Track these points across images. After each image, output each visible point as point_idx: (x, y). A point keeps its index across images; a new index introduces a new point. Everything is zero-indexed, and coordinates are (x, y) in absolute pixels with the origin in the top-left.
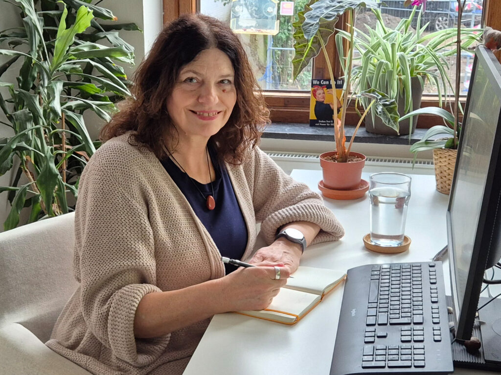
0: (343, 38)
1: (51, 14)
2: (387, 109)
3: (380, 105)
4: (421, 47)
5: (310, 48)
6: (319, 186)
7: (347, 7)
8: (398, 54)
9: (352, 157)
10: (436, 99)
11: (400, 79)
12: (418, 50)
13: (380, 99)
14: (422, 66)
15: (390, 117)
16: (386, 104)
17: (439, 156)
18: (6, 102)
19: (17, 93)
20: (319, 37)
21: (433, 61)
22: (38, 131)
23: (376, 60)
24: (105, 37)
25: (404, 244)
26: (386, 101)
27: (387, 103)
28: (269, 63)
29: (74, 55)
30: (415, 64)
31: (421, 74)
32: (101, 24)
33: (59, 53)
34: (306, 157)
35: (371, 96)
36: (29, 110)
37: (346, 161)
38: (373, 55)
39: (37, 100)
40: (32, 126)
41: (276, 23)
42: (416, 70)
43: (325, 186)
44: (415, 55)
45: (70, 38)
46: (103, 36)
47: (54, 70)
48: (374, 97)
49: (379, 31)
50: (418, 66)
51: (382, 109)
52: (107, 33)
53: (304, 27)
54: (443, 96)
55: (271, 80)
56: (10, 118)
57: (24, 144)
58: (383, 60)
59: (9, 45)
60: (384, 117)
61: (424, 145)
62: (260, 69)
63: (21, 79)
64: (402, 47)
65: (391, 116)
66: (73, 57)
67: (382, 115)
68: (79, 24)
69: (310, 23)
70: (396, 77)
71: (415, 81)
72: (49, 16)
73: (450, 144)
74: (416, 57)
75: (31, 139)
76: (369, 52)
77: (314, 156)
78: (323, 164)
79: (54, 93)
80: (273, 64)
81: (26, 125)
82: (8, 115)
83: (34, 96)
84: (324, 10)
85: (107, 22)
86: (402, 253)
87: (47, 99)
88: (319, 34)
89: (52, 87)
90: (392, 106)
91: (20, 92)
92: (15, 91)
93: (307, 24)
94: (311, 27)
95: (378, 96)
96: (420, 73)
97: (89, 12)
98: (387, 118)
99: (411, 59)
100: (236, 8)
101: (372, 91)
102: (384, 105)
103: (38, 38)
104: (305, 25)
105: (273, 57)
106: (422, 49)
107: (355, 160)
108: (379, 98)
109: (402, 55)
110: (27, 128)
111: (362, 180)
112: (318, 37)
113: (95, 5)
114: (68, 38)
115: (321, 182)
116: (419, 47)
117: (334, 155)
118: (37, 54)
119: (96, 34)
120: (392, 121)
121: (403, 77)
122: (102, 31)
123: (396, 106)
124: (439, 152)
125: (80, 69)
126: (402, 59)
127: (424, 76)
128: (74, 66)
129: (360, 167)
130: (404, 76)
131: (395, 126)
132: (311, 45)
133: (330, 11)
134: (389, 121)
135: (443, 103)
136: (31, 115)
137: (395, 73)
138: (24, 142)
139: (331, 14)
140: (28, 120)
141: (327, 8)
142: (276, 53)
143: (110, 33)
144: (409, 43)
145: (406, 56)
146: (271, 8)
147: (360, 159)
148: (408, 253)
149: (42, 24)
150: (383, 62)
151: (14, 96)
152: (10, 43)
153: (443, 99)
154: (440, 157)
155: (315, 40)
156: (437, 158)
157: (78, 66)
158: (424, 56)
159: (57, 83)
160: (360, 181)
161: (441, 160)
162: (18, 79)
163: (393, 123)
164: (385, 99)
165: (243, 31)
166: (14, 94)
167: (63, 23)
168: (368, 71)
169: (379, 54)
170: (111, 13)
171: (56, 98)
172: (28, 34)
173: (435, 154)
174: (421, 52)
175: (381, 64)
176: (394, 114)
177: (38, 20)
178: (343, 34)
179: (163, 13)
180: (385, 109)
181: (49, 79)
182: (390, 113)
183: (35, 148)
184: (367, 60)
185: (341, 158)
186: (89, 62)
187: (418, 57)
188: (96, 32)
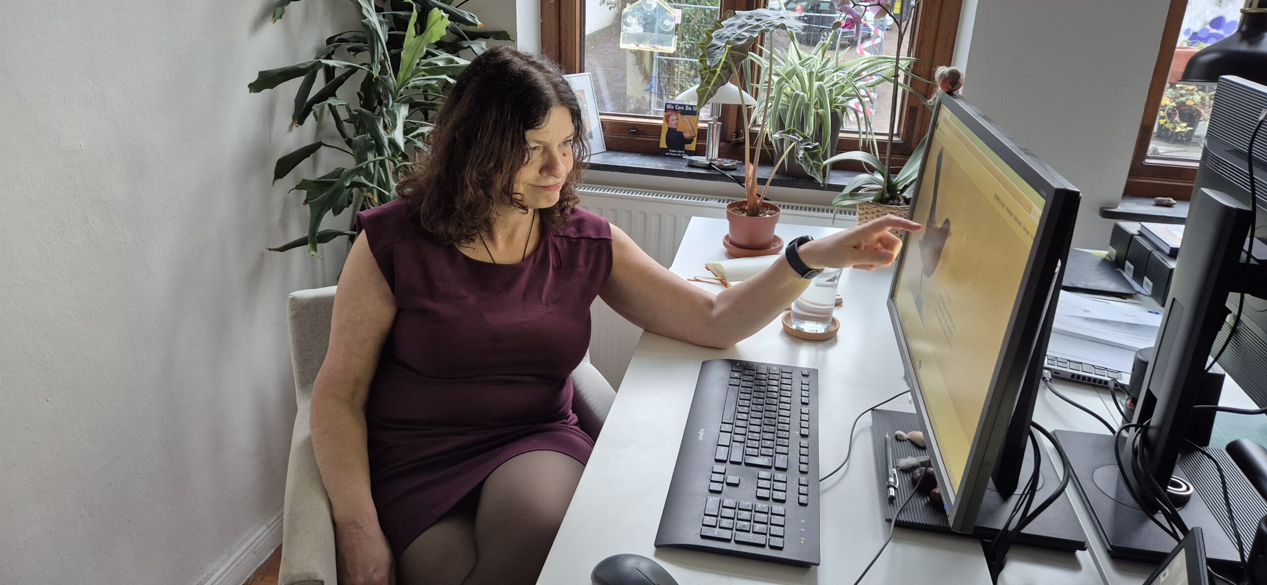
0: (752, 61)
1: (401, 15)
2: (809, 154)
3: (801, 149)
4: (840, 76)
5: (719, 74)
6: (724, 243)
7: (764, 28)
8: (816, 84)
9: (764, 208)
10: (857, 136)
11: (817, 113)
12: (835, 80)
13: (801, 142)
14: (840, 98)
15: (812, 164)
16: (809, 148)
17: (865, 210)
18: (344, 122)
19: (356, 113)
20: (731, 62)
21: (853, 93)
22: (382, 164)
23: (789, 89)
24: (469, 47)
25: (832, 328)
26: (808, 144)
27: (809, 146)
28: (655, 73)
29: (425, 71)
30: (834, 97)
31: (840, 108)
32: (465, 30)
33: (406, 67)
34: (707, 200)
35: (791, 138)
36: (371, 136)
37: (757, 215)
38: (787, 84)
39: (380, 124)
40: (375, 157)
41: (673, 39)
42: (835, 103)
43: (731, 243)
44: (833, 86)
45: (419, 49)
46: (466, 46)
47: (400, 88)
48: (795, 139)
49: (792, 55)
50: (835, 99)
51: (803, 154)
52: (471, 42)
53: (708, 50)
54: (864, 133)
55: (657, 90)
56: (349, 142)
57: (363, 179)
58: (798, 92)
59: (349, 52)
60: (805, 165)
61: (849, 197)
62: (646, 78)
63: (363, 95)
64: (819, 75)
65: (814, 163)
66: (423, 73)
67: (803, 162)
68: (431, 31)
69: (717, 45)
70: (813, 111)
71: (834, 115)
72: (400, 19)
73: (879, 197)
74: (834, 88)
75: (373, 172)
76: (783, 79)
77: (716, 199)
78: (730, 217)
79: (396, 119)
80: (659, 74)
81: (367, 155)
82: (346, 139)
83: (377, 118)
84: (737, 30)
85: (471, 28)
86: (831, 340)
87: (391, 124)
88: (730, 58)
89: (393, 111)
90: (815, 151)
91: (360, 113)
92: (352, 111)
93: (714, 45)
94: (717, 51)
95: (799, 138)
96: (839, 106)
97: (443, 17)
98: (809, 165)
99: (830, 90)
100: (628, 19)
101: (791, 131)
102: (806, 149)
103: (381, 49)
104: (711, 47)
105: (659, 66)
106: (841, 78)
107: (767, 212)
108: (800, 140)
109: (821, 85)
110: (367, 160)
111: (775, 237)
112: (729, 62)
113: (457, 7)
114: (417, 48)
115: (727, 237)
116: (837, 75)
117: (743, 204)
118: (380, 66)
119: (459, 43)
120: (814, 169)
121: (820, 111)
122: (466, 40)
123: (820, 152)
124: (865, 206)
125: (437, 85)
126: (821, 89)
127: (844, 110)
128: (429, 82)
129: (774, 221)
130: (822, 110)
131: (818, 175)
132: (721, 71)
133: (743, 31)
134: (812, 169)
135: (864, 142)
136: (373, 142)
137: (812, 106)
138: (362, 177)
139: (744, 36)
140: (370, 148)
141: (741, 27)
142: (662, 62)
143: (476, 43)
144: (826, 71)
145: (825, 86)
146: (668, 21)
147: (773, 211)
148: (836, 341)
149: (386, 28)
150: (799, 94)
151: (352, 116)
152: (349, 50)
153: (864, 136)
154: (867, 213)
155: (725, 66)
156: (861, 212)
157: (434, 82)
158: (843, 87)
159: (400, 106)
160: (773, 236)
161: (867, 216)
162: (359, 94)
163: (815, 172)
164: (807, 141)
165: (635, 46)
166: (353, 115)
167: (411, 30)
168: (781, 102)
169: (793, 82)
170: (477, 18)
171: (398, 127)
172: (369, 40)
173: (860, 208)
174: (840, 81)
175: (797, 95)
176: (817, 160)
177: (381, 23)
178: (753, 56)
179: (541, 21)
180: (806, 153)
181: (394, 99)
182: (813, 160)
183: (379, 185)
184: (780, 91)
185: (752, 210)
186: (446, 79)
187: (836, 88)
188: (457, 40)
